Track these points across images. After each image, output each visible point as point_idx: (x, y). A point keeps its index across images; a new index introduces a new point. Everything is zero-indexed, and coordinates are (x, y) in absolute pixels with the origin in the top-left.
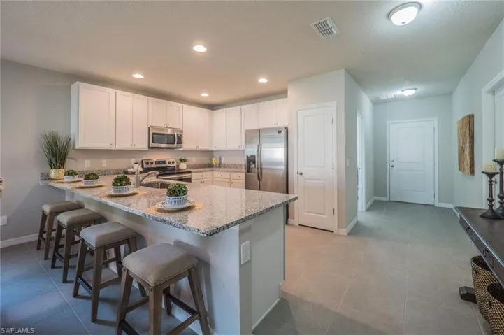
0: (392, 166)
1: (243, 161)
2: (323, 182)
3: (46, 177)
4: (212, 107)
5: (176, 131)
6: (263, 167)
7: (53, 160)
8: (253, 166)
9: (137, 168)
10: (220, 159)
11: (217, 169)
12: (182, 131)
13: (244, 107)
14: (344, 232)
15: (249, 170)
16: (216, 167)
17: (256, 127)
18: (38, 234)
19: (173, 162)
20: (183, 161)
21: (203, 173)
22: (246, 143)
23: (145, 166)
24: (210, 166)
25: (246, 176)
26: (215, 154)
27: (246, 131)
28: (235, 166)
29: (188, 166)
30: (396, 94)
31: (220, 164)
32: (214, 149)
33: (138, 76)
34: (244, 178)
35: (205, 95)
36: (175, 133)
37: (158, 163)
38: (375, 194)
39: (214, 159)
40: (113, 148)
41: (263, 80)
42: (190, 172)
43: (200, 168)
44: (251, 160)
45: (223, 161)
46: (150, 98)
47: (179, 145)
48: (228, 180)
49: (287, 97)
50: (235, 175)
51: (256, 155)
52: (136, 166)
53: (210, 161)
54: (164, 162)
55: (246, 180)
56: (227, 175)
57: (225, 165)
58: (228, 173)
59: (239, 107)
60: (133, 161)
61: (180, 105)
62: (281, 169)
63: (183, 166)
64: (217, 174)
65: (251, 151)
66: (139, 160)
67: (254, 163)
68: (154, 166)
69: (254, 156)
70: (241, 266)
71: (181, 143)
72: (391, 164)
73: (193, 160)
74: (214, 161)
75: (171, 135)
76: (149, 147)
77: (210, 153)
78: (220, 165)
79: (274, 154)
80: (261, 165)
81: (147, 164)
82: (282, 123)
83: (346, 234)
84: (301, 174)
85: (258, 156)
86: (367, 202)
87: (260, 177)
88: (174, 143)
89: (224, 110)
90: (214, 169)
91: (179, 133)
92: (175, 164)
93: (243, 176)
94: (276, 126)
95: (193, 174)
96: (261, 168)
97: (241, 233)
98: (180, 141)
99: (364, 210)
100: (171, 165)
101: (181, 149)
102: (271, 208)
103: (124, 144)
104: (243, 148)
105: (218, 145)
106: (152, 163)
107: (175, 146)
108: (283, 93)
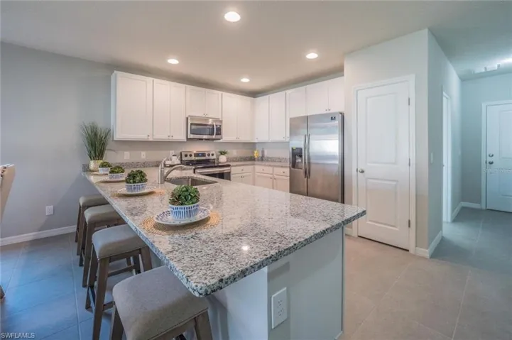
0: (491, 163)
1: (287, 155)
2: (394, 183)
3: (86, 169)
4: (254, 94)
5: (215, 121)
6: (312, 161)
7: (92, 152)
8: (300, 160)
9: (176, 161)
10: (263, 152)
11: (260, 163)
12: (221, 121)
13: (289, 92)
14: (426, 252)
15: (294, 165)
16: (258, 160)
17: (303, 114)
18: (76, 226)
19: (213, 155)
20: (223, 153)
21: (245, 168)
22: (291, 134)
23: (184, 158)
24: (252, 159)
25: (291, 172)
26: (257, 146)
27: (291, 119)
28: (280, 160)
29: (228, 159)
30: (500, 63)
31: (263, 157)
32: (256, 141)
33: (173, 61)
34: (288, 174)
35: (245, 80)
36: (214, 124)
37: (197, 155)
38: (463, 199)
39: (256, 152)
40: (151, 139)
41: (312, 56)
42: (229, 166)
43: (241, 161)
44: (297, 154)
45: (266, 154)
46: (189, 87)
47: (218, 137)
48: (271, 176)
49: (343, 75)
50: (279, 171)
51: (302, 146)
52: (174, 158)
53: (251, 154)
54: (203, 155)
55: (290, 176)
56: (269, 170)
57: (268, 158)
58: (271, 168)
59: (283, 93)
60: (172, 152)
61: (220, 93)
62: (335, 164)
63: (223, 159)
64: (259, 168)
65: (298, 143)
66: (178, 152)
67: (301, 156)
68: (193, 158)
69: (301, 149)
70: (270, 330)
71: (220, 134)
72: (490, 159)
73: (234, 153)
74: (257, 154)
75: (210, 125)
76: (188, 139)
77: (252, 145)
78: (262, 159)
79: (326, 146)
80: (309, 159)
81: (186, 156)
82: (336, 108)
83: (428, 256)
84: (362, 172)
85: (305, 148)
86: (453, 210)
87: (307, 174)
88: (212, 134)
89: (267, 97)
90: (256, 162)
91: (218, 124)
92: (215, 157)
93: (287, 171)
94: (328, 112)
95: (233, 168)
96: (309, 163)
97: (271, 276)
98: (219, 131)
99: (449, 220)
100: (211, 157)
101: (221, 141)
102: (324, 232)
103: (161, 136)
104: (288, 140)
105: (260, 136)
106: (191, 156)
107: (214, 137)
108: (337, 71)
